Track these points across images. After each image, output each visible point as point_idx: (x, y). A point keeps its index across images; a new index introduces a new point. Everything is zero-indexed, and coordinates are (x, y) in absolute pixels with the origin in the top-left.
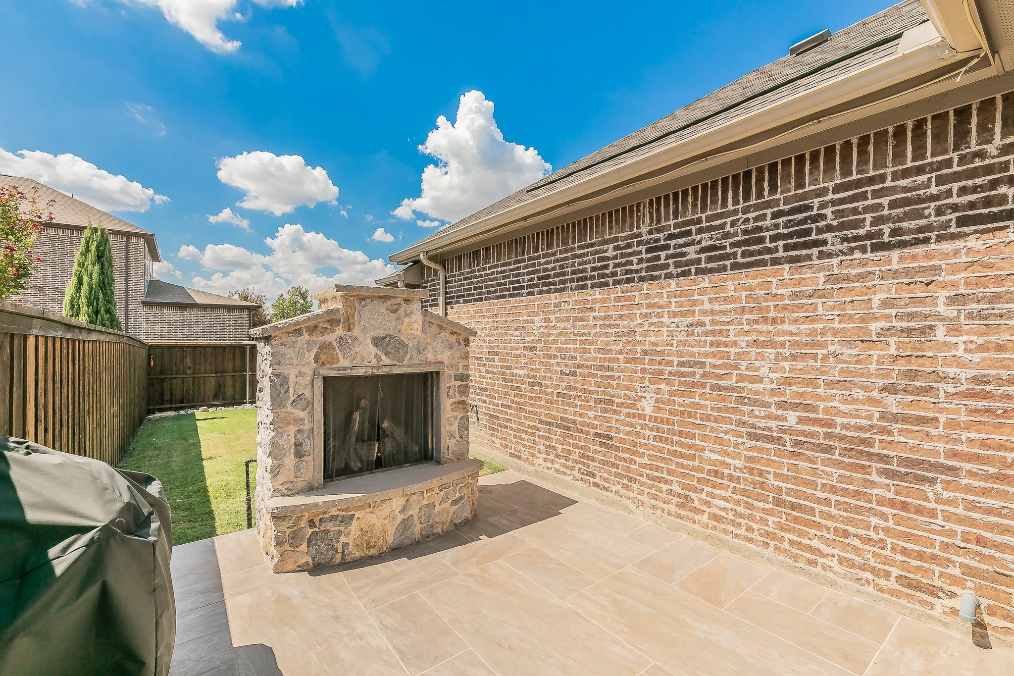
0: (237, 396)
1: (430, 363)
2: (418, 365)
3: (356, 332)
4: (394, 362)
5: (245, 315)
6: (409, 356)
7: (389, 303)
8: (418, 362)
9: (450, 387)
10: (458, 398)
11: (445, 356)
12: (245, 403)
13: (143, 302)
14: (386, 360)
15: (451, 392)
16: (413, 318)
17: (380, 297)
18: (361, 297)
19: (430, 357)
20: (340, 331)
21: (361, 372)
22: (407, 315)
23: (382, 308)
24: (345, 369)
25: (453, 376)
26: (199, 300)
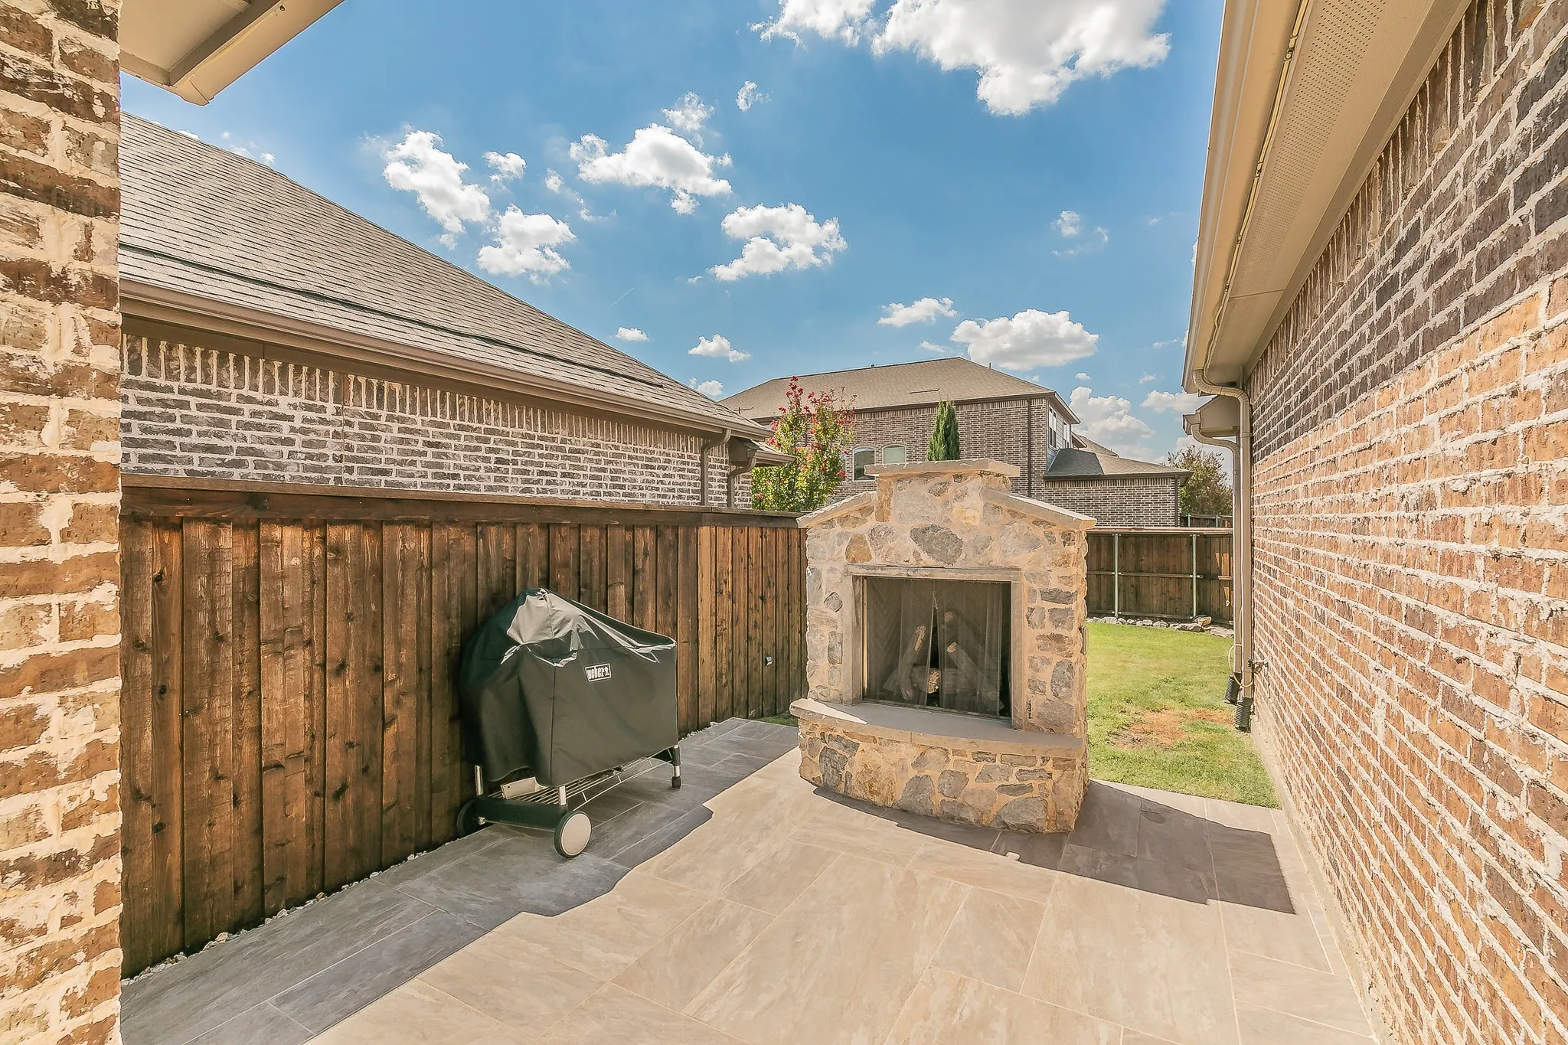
0: (1103, 605)
1: (996, 569)
2: (973, 570)
3: (892, 522)
4: (941, 564)
5: (1169, 486)
6: (963, 556)
7: (932, 482)
8: (977, 566)
9: (1032, 609)
10: (1049, 629)
11: (1023, 559)
12: (1113, 615)
13: (1044, 478)
14: (927, 559)
15: (1035, 617)
16: (967, 501)
17: (921, 476)
18: (899, 478)
19: (997, 559)
20: (872, 521)
21: (893, 573)
22: (958, 498)
23: (922, 489)
24: (875, 568)
25: (1038, 591)
26: (1108, 468)
